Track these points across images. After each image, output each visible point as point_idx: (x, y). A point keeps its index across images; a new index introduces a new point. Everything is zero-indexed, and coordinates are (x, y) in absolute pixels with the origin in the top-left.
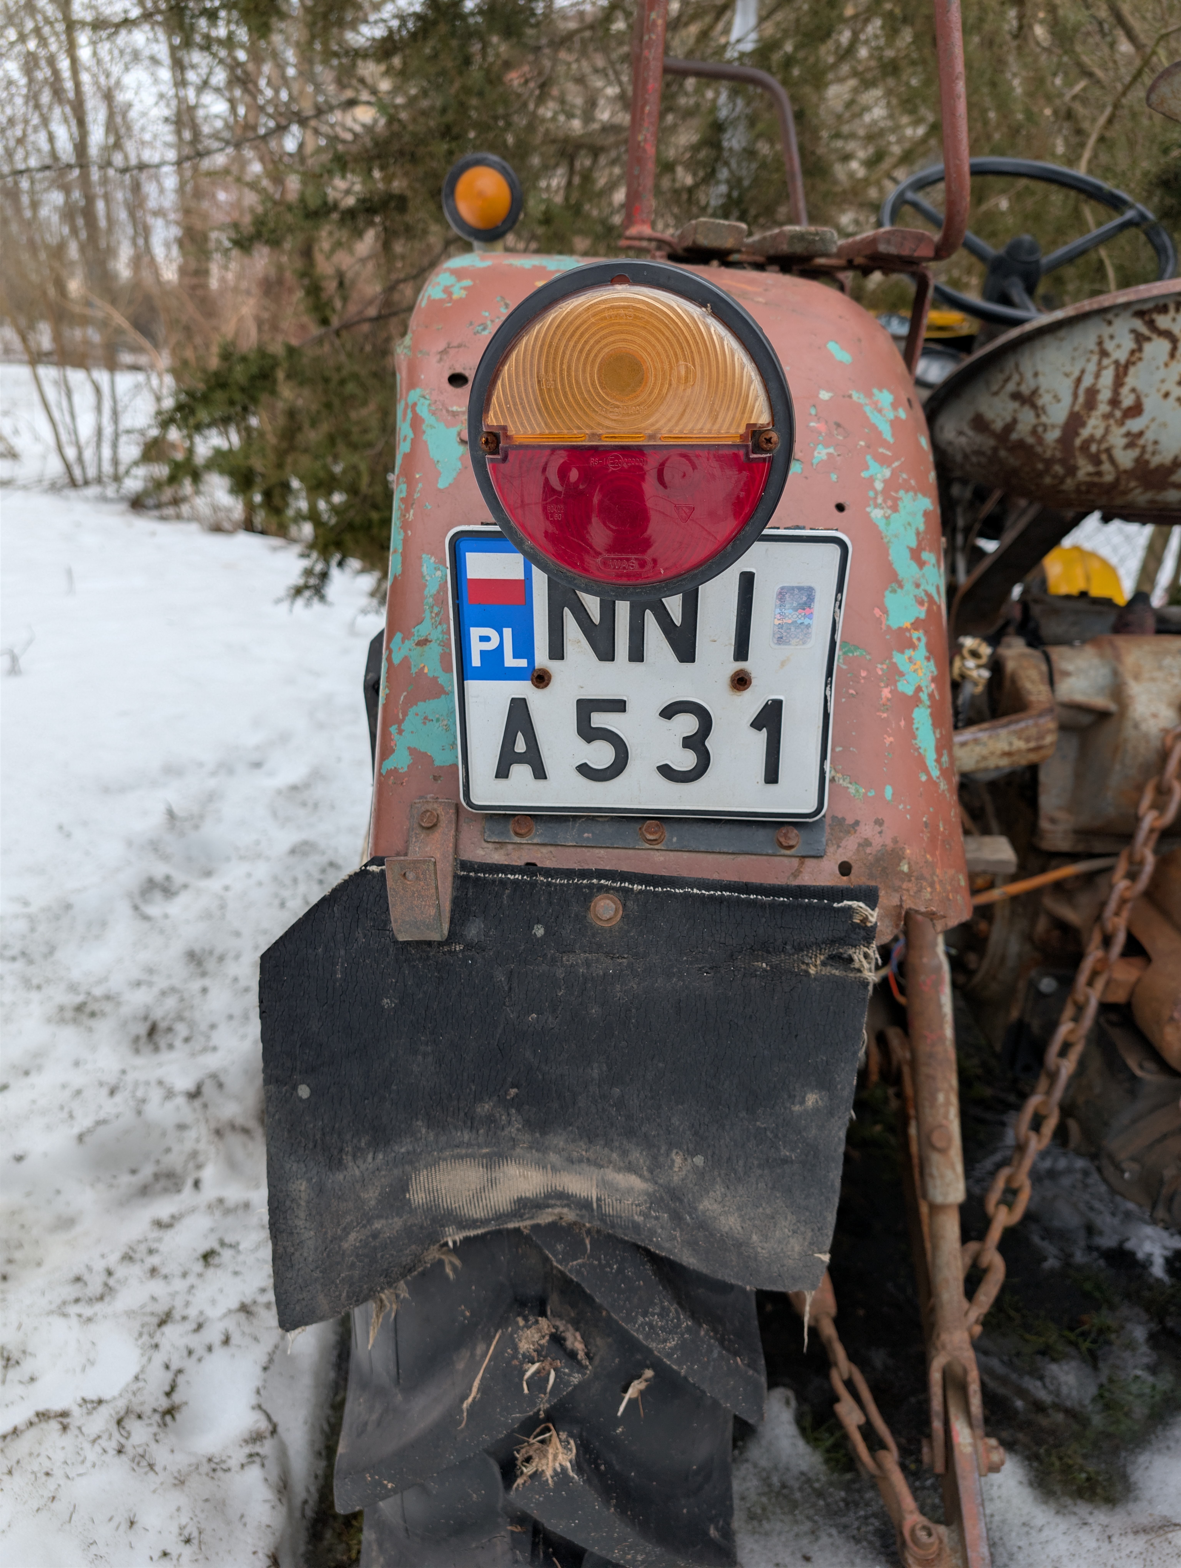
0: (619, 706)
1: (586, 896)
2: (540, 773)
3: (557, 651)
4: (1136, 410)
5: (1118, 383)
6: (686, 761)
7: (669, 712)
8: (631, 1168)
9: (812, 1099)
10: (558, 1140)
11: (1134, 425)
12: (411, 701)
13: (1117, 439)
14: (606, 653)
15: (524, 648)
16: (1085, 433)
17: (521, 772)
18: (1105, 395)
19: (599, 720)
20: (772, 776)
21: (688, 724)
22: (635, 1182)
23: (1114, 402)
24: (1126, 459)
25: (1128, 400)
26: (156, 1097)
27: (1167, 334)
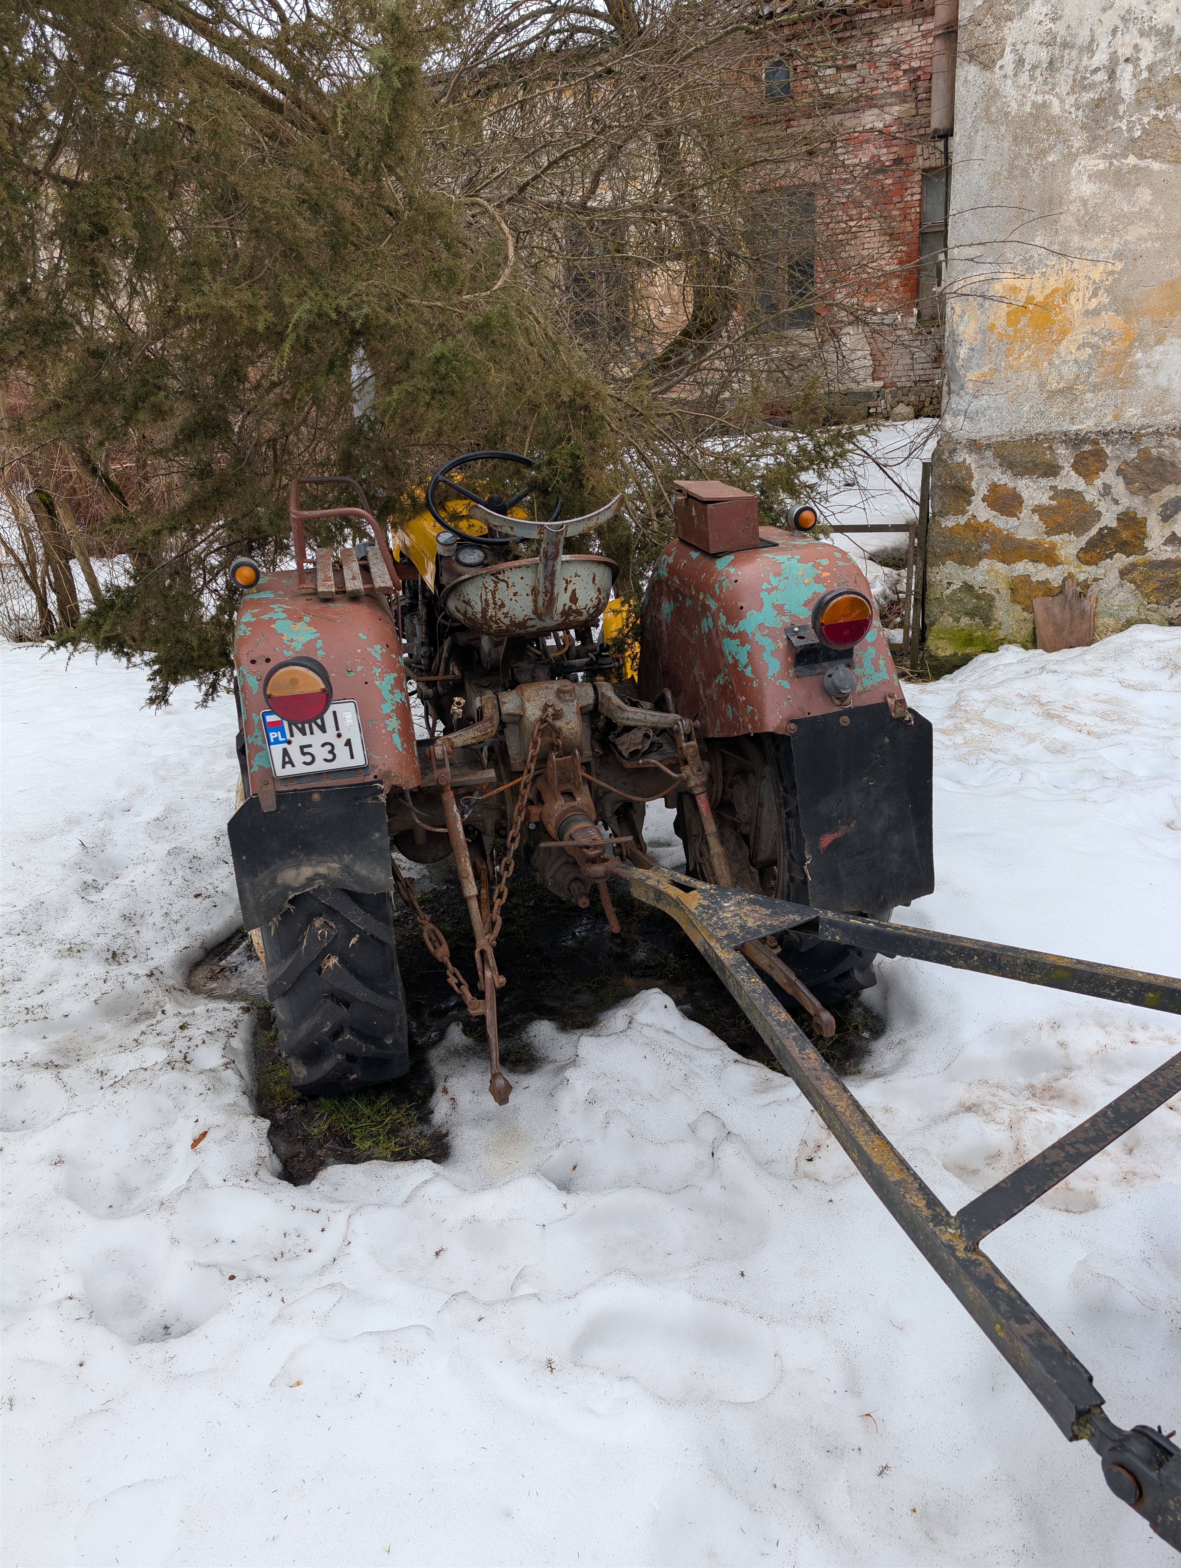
0: (310, 746)
1: (310, 794)
2: (293, 766)
3: (292, 735)
4: (503, 605)
5: (494, 598)
6: (330, 757)
7: (323, 745)
8: (334, 862)
10: (314, 857)
11: (505, 610)
12: (256, 753)
14: (304, 734)
15: (284, 735)
16: (489, 614)
17: (288, 766)
18: (491, 601)
19: (306, 750)
20: (352, 757)
21: (329, 748)
22: (335, 865)
23: (495, 603)
25: (499, 603)
26: (130, 980)
27: (503, 581)
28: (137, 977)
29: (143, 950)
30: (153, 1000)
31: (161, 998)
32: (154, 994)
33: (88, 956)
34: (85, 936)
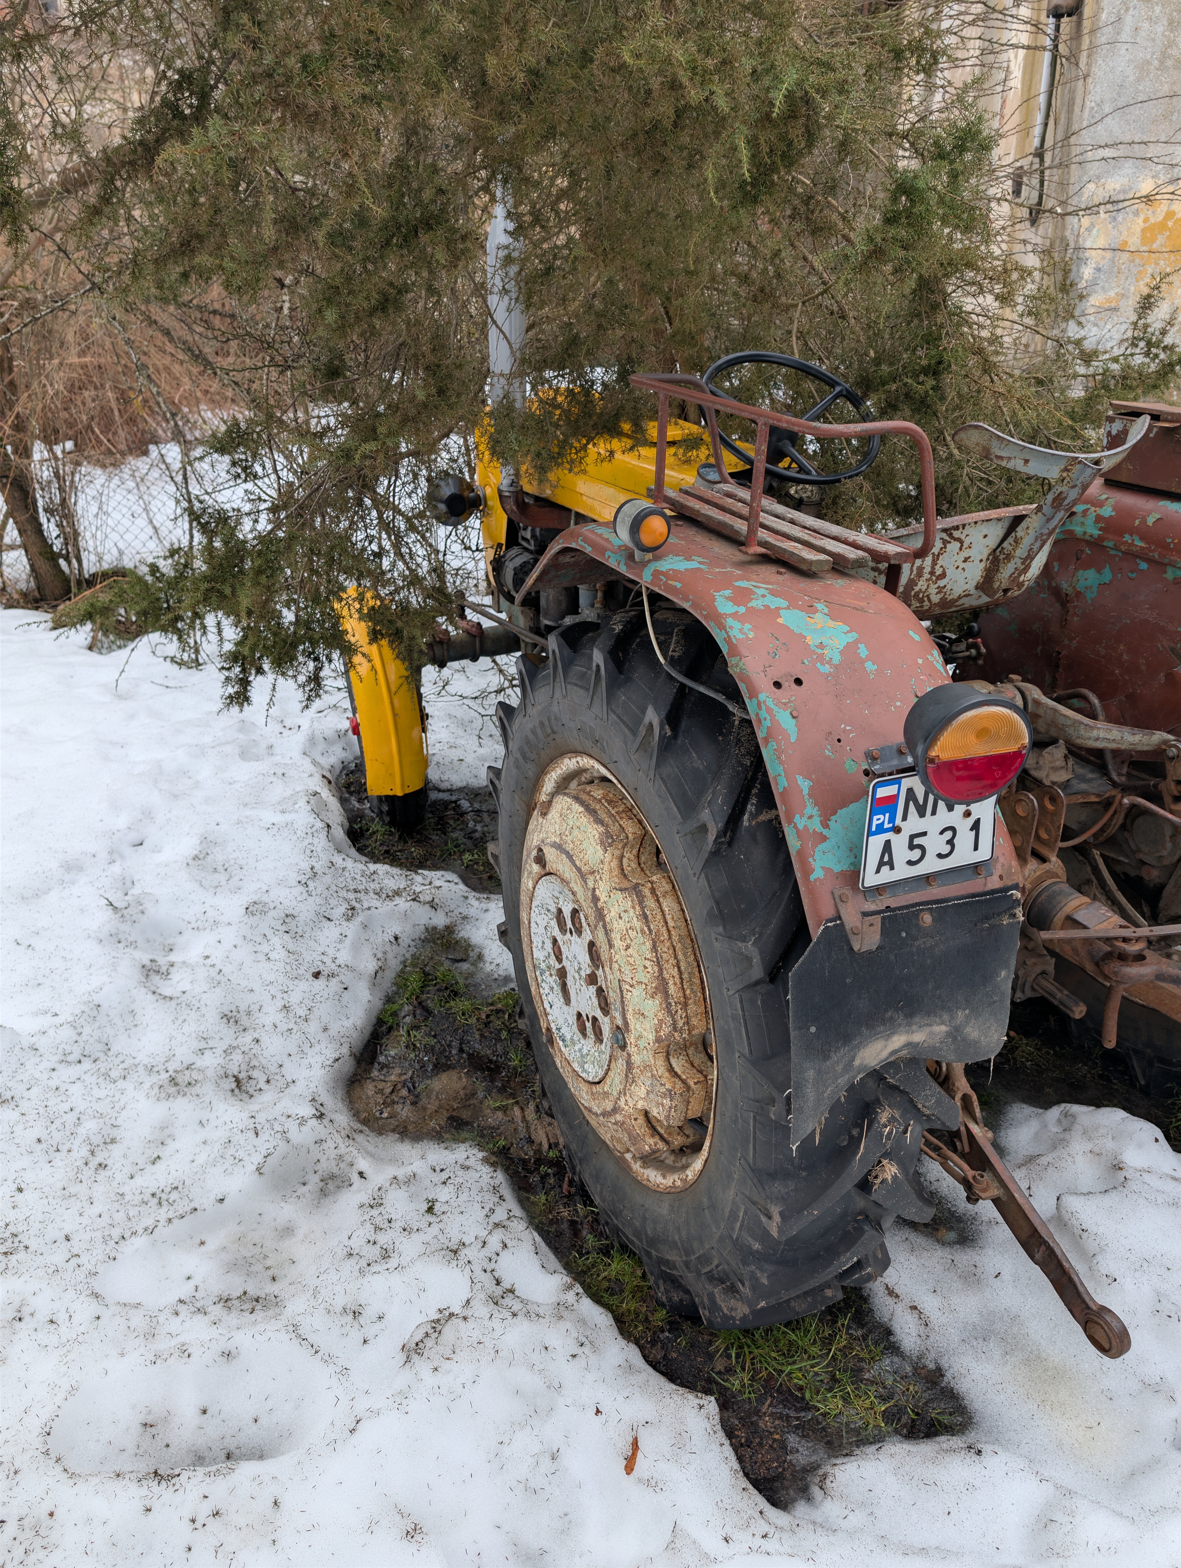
0: (924, 834)
1: (916, 915)
2: (892, 868)
3: (904, 818)
4: (943, 575)
5: (934, 563)
6: (946, 849)
7: (942, 832)
8: (943, 1023)
9: (1003, 973)
10: (917, 1019)
11: (941, 583)
12: (815, 846)
13: (933, 590)
14: (922, 814)
15: (892, 819)
17: (885, 869)
18: (927, 569)
19: (916, 841)
20: (976, 848)
21: (948, 835)
22: (943, 1028)
23: (932, 573)
24: (935, 599)
25: (939, 571)
26: (292, 1126)
27: (959, 540)
28: (302, 1121)
29: (273, 1068)
30: (332, 1153)
31: (343, 1150)
32: (330, 1144)
33: (207, 1090)
34: (184, 1054)
